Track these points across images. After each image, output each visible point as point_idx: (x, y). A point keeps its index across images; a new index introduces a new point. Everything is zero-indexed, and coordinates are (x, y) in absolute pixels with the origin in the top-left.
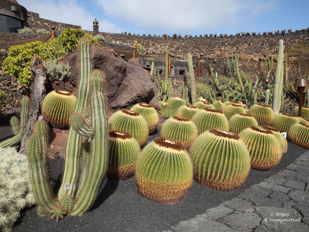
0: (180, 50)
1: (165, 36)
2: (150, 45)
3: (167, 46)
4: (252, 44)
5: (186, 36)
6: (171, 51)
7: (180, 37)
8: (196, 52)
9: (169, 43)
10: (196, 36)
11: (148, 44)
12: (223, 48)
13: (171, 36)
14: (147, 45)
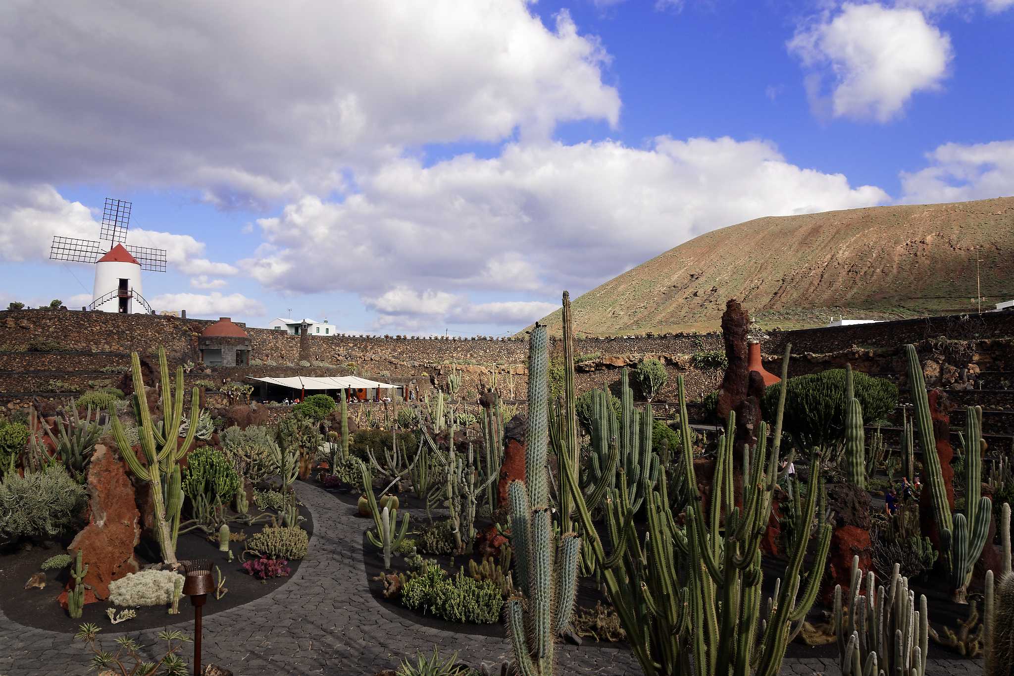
0: (405, 355)
1: (387, 337)
2: (368, 348)
3: (389, 350)
4: (488, 351)
5: (413, 337)
6: (393, 356)
7: (405, 339)
8: (424, 358)
9: (392, 346)
10: (424, 338)
11: (366, 347)
12: (455, 355)
13: (395, 337)
14: (365, 349)
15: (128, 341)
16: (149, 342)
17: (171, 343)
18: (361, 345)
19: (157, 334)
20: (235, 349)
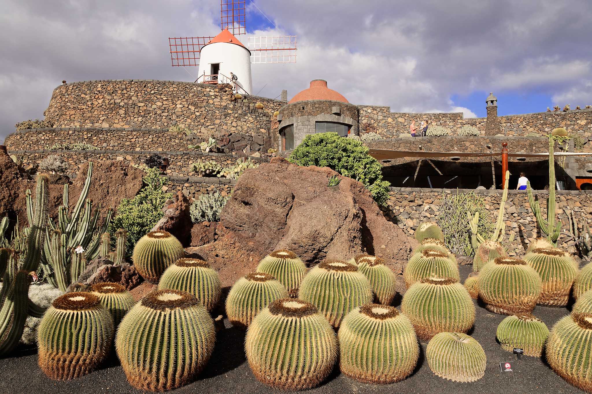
15: (140, 116)
16: (174, 117)
17: (218, 122)
19: (193, 108)
20: (313, 120)
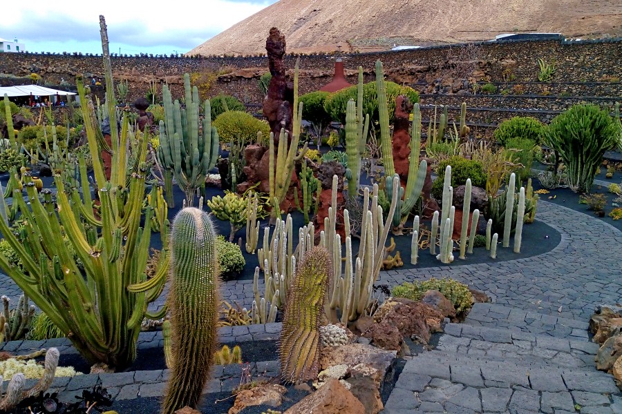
18: (43, 60)
